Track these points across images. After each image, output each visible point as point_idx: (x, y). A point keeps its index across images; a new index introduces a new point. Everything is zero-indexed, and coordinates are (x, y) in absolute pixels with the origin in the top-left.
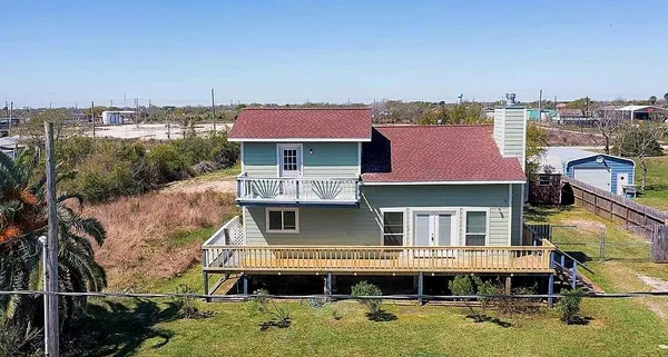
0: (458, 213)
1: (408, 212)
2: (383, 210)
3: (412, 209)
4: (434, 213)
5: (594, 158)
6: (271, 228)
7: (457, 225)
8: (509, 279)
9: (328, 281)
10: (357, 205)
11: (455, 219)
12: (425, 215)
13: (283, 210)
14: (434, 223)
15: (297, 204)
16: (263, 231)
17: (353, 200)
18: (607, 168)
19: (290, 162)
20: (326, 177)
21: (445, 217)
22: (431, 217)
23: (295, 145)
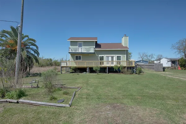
0: (115, 56)
2: (100, 56)
3: (106, 55)
4: (110, 56)
5: (141, 61)
6: (76, 60)
7: (115, 59)
8: (126, 68)
9: (88, 69)
10: (94, 53)
11: (114, 58)
12: (108, 57)
13: (78, 56)
14: (110, 58)
15: (82, 53)
16: (74, 60)
17: (93, 52)
18: (143, 62)
19: (80, 46)
20: (88, 47)
21: (112, 57)
22: (110, 57)
23: (81, 42)
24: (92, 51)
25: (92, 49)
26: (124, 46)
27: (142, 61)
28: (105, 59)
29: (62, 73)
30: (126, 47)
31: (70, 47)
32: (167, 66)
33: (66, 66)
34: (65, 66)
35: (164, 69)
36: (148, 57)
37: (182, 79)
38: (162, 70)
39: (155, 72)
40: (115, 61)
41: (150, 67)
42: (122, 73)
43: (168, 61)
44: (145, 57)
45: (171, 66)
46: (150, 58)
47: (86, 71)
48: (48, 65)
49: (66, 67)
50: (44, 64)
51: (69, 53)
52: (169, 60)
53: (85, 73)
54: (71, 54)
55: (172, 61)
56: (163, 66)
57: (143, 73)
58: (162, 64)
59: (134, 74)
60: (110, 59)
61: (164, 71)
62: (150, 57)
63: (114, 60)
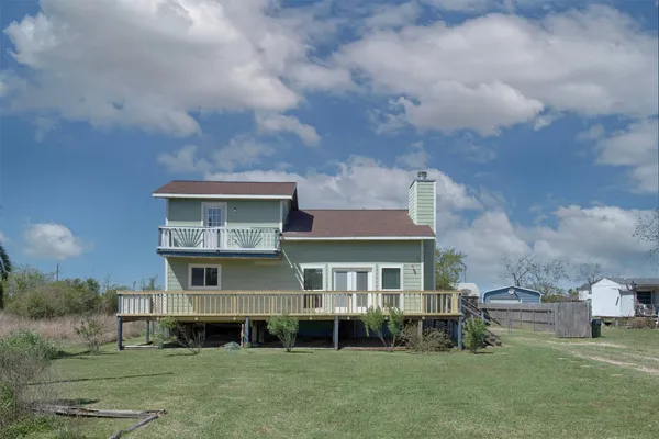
0: (374, 270)
1: (327, 269)
2: (304, 266)
3: (332, 265)
4: (352, 270)
5: (506, 290)
6: (193, 284)
7: (374, 280)
8: (420, 323)
9: (245, 327)
10: (277, 254)
11: (371, 276)
12: (343, 272)
13: (205, 266)
14: (352, 279)
15: (218, 253)
16: (185, 287)
17: (272, 249)
18: (517, 298)
19: (213, 221)
20: (247, 227)
21: (362, 274)
22: (349, 274)
23: (220, 204)
24: (267, 244)
25: (266, 237)
26: (415, 222)
27: (511, 292)
28: (328, 282)
29: (122, 348)
30: (426, 230)
31: (168, 224)
32: (618, 314)
33: (148, 313)
34: (142, 314)
35: (596, 327)
36: (543, 275)
37: (645, 369)
38: (586, 329)
39: (552, 343)
40: (377, 292)
41: (541, 317)
42: (403, 344)
43: (622, 293)
44: (529, 274)
45: (633, 314)
46: (548, 279)
47: (238, 340)
48: (75, 310)
49: (148, 319)
50: (56, 304)
51: (161, 252)
52: (624, 288)
53: (231, 345)
54: (170, 260)
55: (639, 293)
56: (594, 314)
57: (499, 344)
58: (587, 306)
59: (455, 348)
60: (351, 281)
61: (596, 334)
62: (551, 273)
63: (371, 287)
